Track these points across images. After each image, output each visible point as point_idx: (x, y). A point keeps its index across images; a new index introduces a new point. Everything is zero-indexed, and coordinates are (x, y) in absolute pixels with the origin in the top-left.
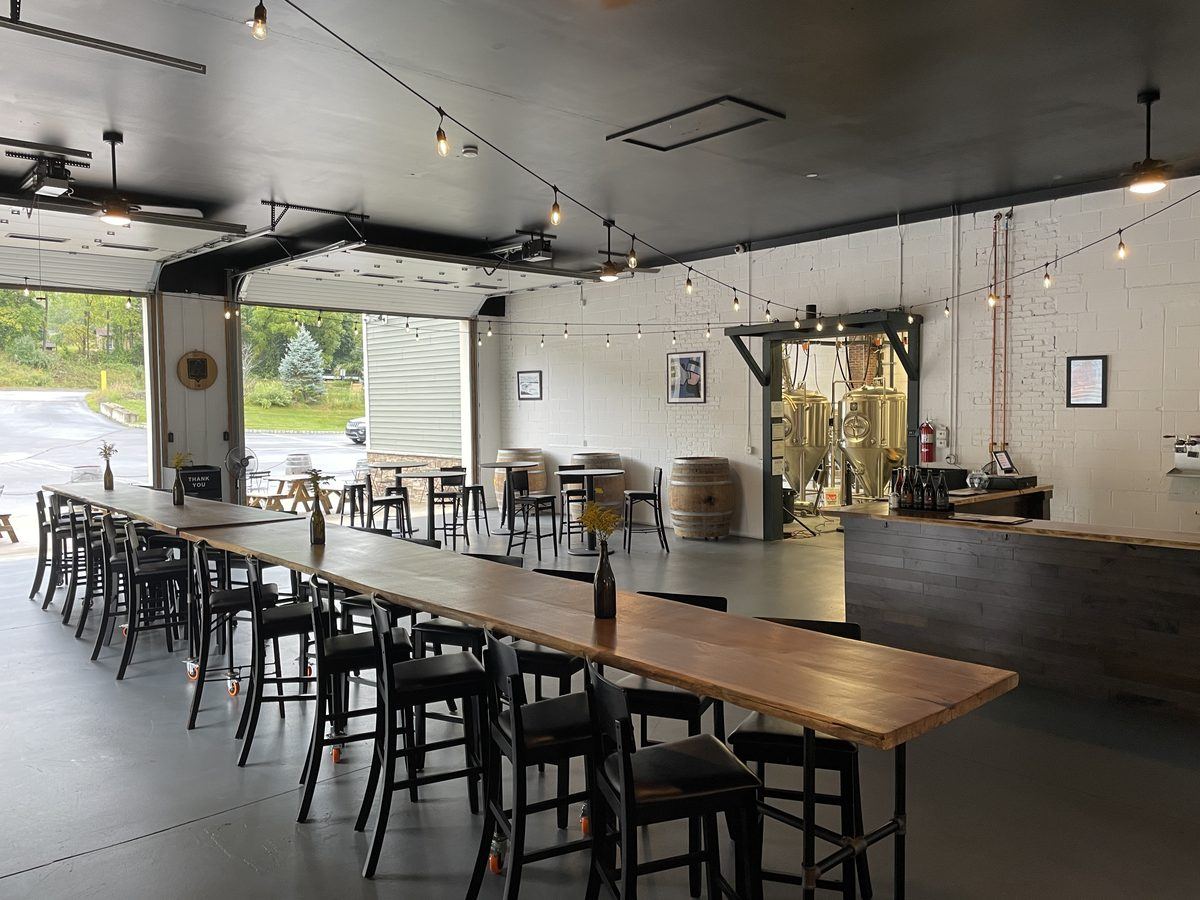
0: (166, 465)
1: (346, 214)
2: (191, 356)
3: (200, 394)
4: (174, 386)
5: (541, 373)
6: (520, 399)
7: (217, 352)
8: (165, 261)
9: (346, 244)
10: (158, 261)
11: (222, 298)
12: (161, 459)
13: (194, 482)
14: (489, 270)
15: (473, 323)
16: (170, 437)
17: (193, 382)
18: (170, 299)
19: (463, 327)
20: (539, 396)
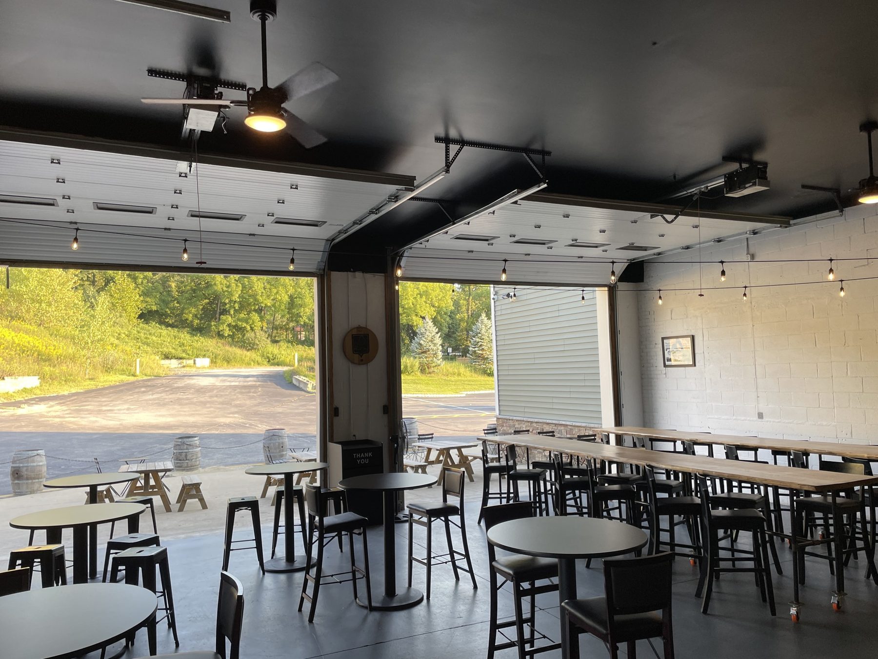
0: (332, 441)
1: (526, 150)
2: (355, 332)
3: (362, 369)
4: (340, 362)
5: (693, 337)
6: (665, 366)
7: (378, 328)
8: (333, 240)
9: (519, 193)
10: (327, 240)
11: (383, 274)
12: (327, 434)
13: (359, 458)
14: (670, 217)
15: (612, 291)
16: (336, 412)
17: (356, 357)
18: (337, 277)
19: (601, 297)
20: (691, 363)
